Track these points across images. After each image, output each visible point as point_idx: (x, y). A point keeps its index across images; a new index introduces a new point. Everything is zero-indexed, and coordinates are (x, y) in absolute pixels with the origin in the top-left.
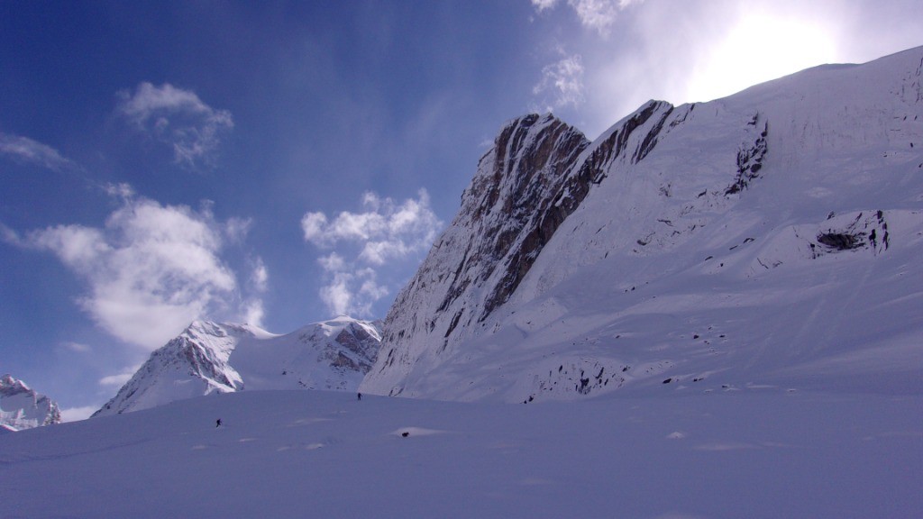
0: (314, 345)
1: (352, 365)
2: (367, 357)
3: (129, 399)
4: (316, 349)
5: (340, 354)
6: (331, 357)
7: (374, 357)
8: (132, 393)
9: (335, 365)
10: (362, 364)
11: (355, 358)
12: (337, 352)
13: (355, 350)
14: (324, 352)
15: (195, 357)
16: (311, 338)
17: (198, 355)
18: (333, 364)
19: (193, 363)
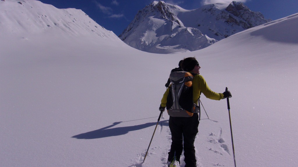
0: (212, 13)
1: (236, 22)
2: (243, 19)
3: (129, 32)
4: (213, 15)
5: (230, 17)
6: (224, 18)
7: (247, 19)
8: (130, 29)
9: (227, 22)
10: (241, 22)
11: (238, 19)
12: (228, 15)
13: (237, 15)
14: (220, 15)
15: (162, 9)
16: (210, 10)
17: (164, 8)
18: (226, 21)
19: (162, 12)
